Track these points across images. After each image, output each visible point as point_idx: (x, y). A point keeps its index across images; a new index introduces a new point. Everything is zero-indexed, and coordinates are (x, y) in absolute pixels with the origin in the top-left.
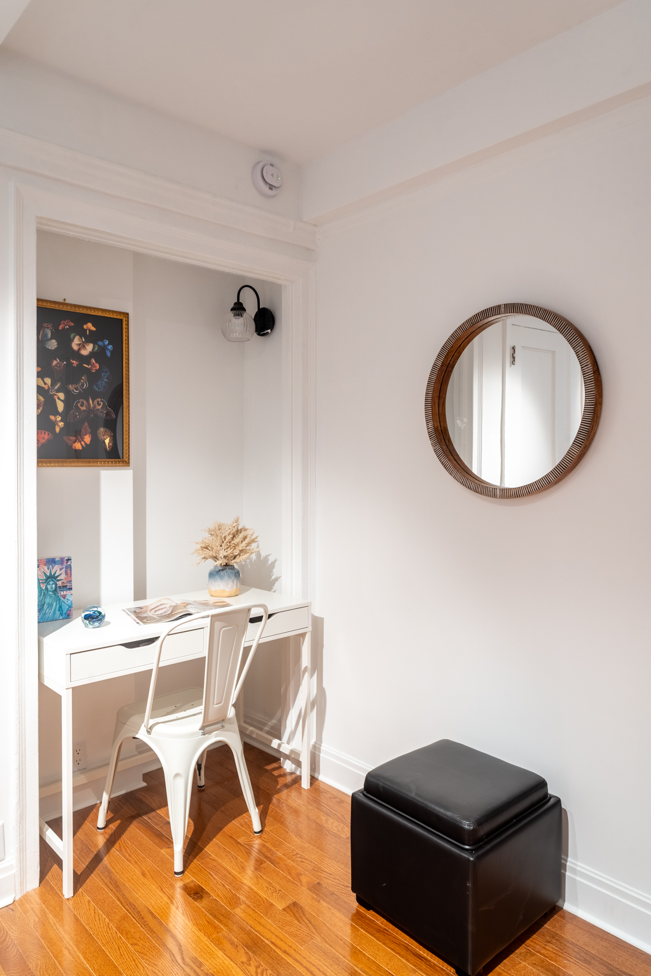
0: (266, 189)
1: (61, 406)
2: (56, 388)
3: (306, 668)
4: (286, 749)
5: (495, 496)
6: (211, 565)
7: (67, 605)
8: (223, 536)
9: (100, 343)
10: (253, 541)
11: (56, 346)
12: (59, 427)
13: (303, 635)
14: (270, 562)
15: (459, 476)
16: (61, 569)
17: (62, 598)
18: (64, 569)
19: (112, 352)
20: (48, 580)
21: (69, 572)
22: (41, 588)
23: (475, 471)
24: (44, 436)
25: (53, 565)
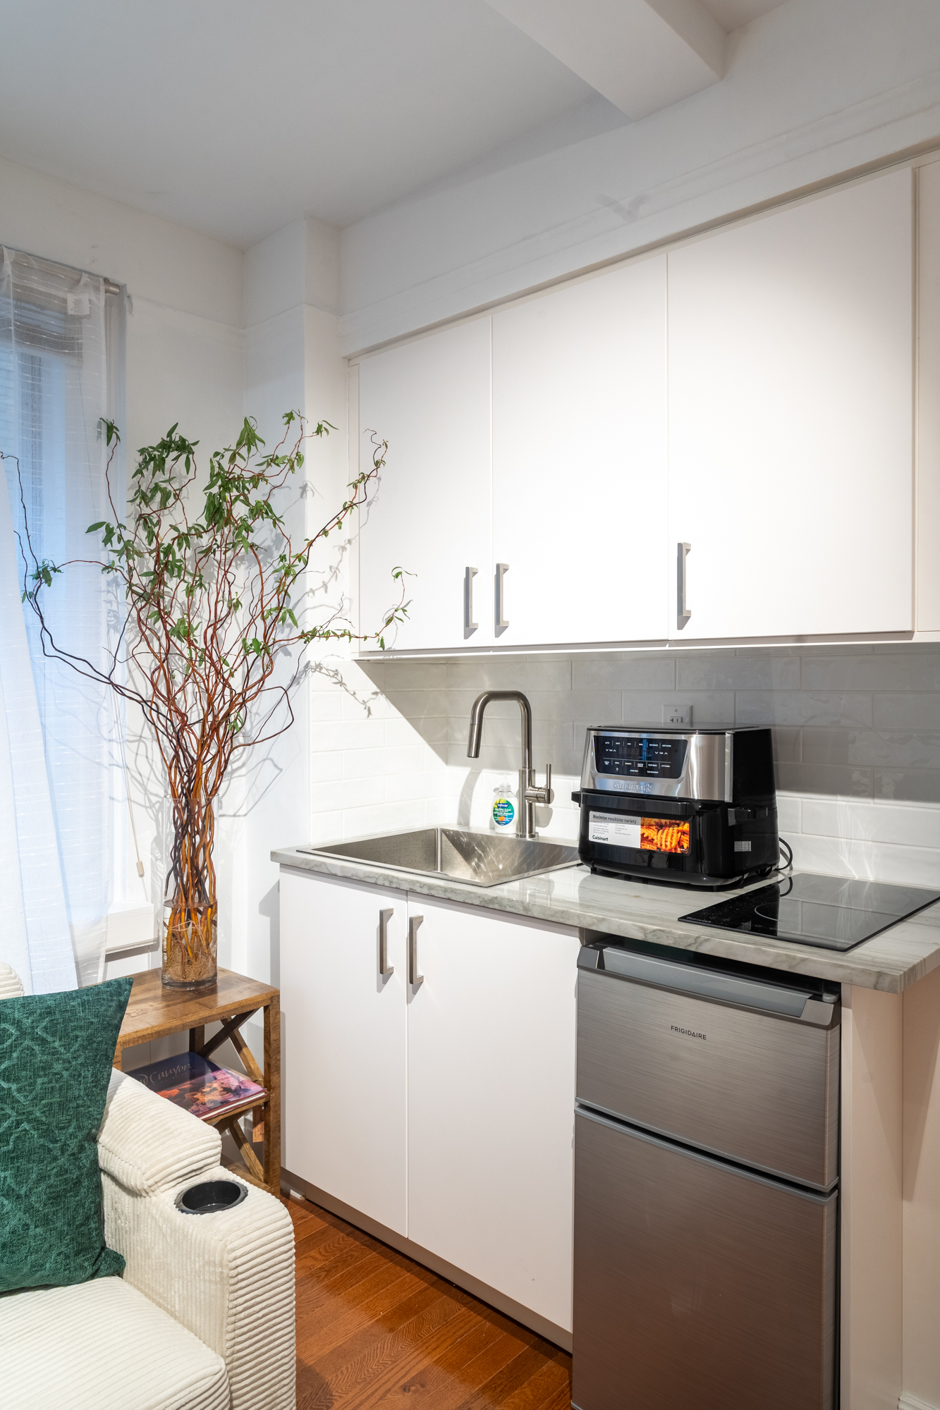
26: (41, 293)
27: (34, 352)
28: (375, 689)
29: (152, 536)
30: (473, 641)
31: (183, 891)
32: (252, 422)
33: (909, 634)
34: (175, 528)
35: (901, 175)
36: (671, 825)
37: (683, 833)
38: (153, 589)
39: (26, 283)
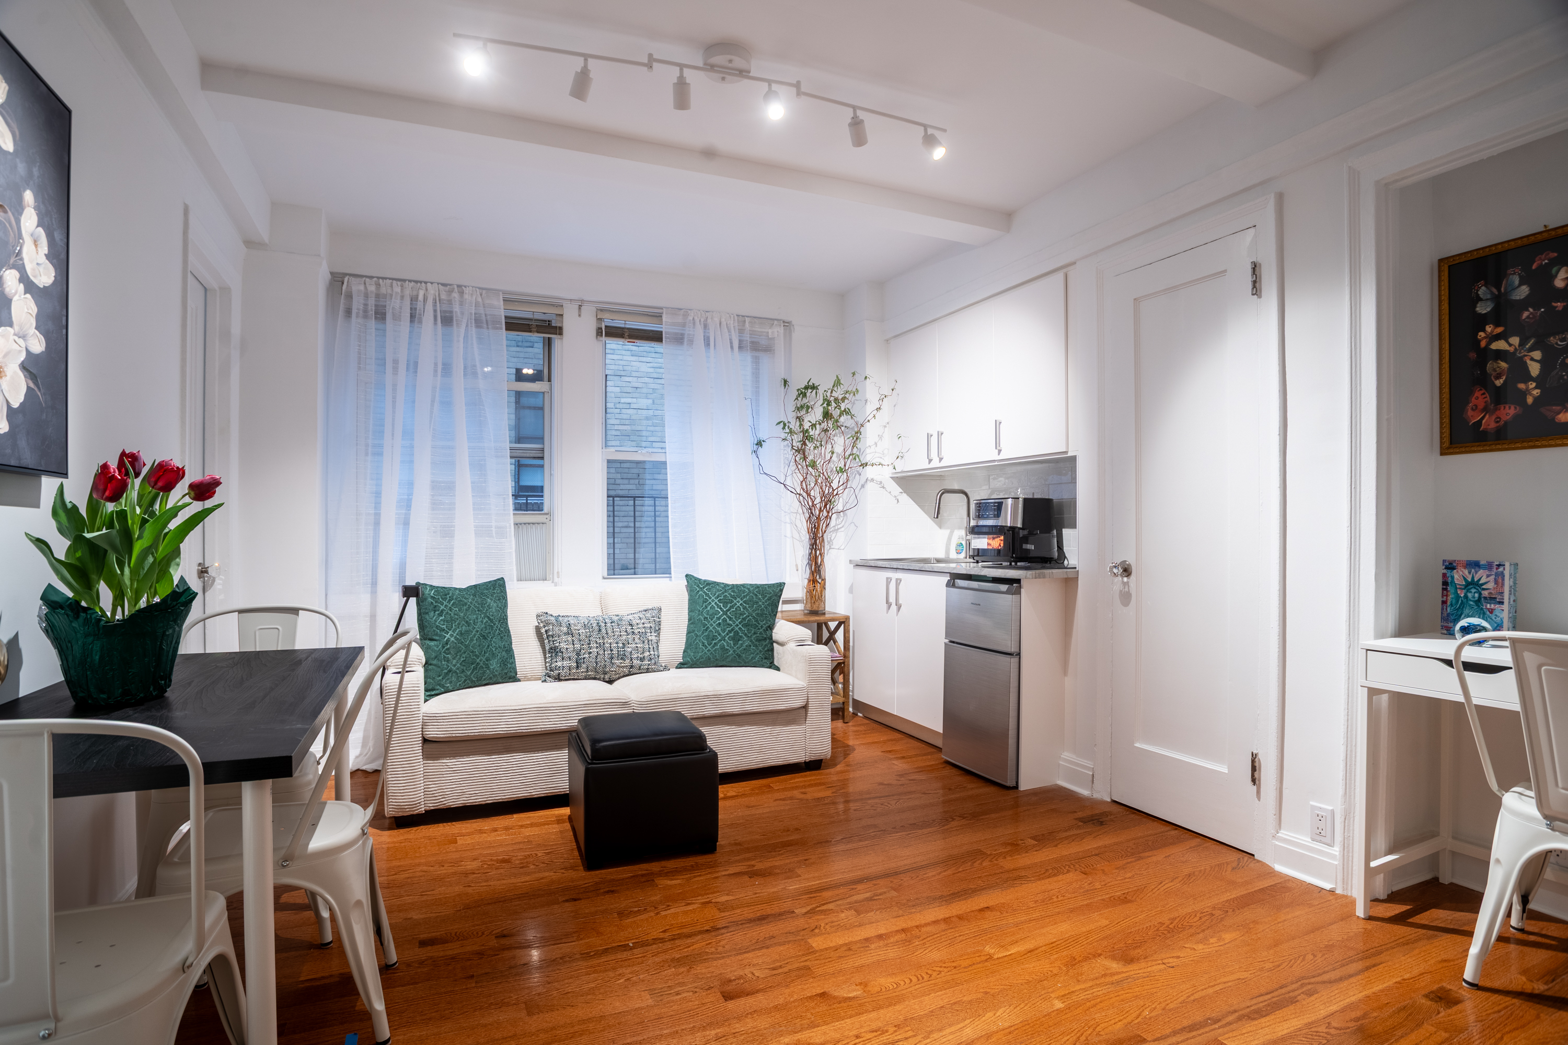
1: (1535, 369)
2: (1527, 346)
7: (1496, 623)
11: (1527, 293)
12: (1533, 397)
16: (1488, 576)
17: (1488, 613)
18: (1493, 577)
20: (1469, 587)
21: (1500, 581)
22: (1458, 594)
24: (1508, 411)
25: (1477, 569)
26: (758, 331)
27: (757, 354)
28: (901, 491)
29: (801, 425)
30: (932, 465)
31: (812, 573)
32: (839, 376)
33: (1066, 452)
34: (810, 422)
35: (1060, 276)
36: (997, 537)
37: (1001, 540)
38: (802, 447)
39: (754, 329)
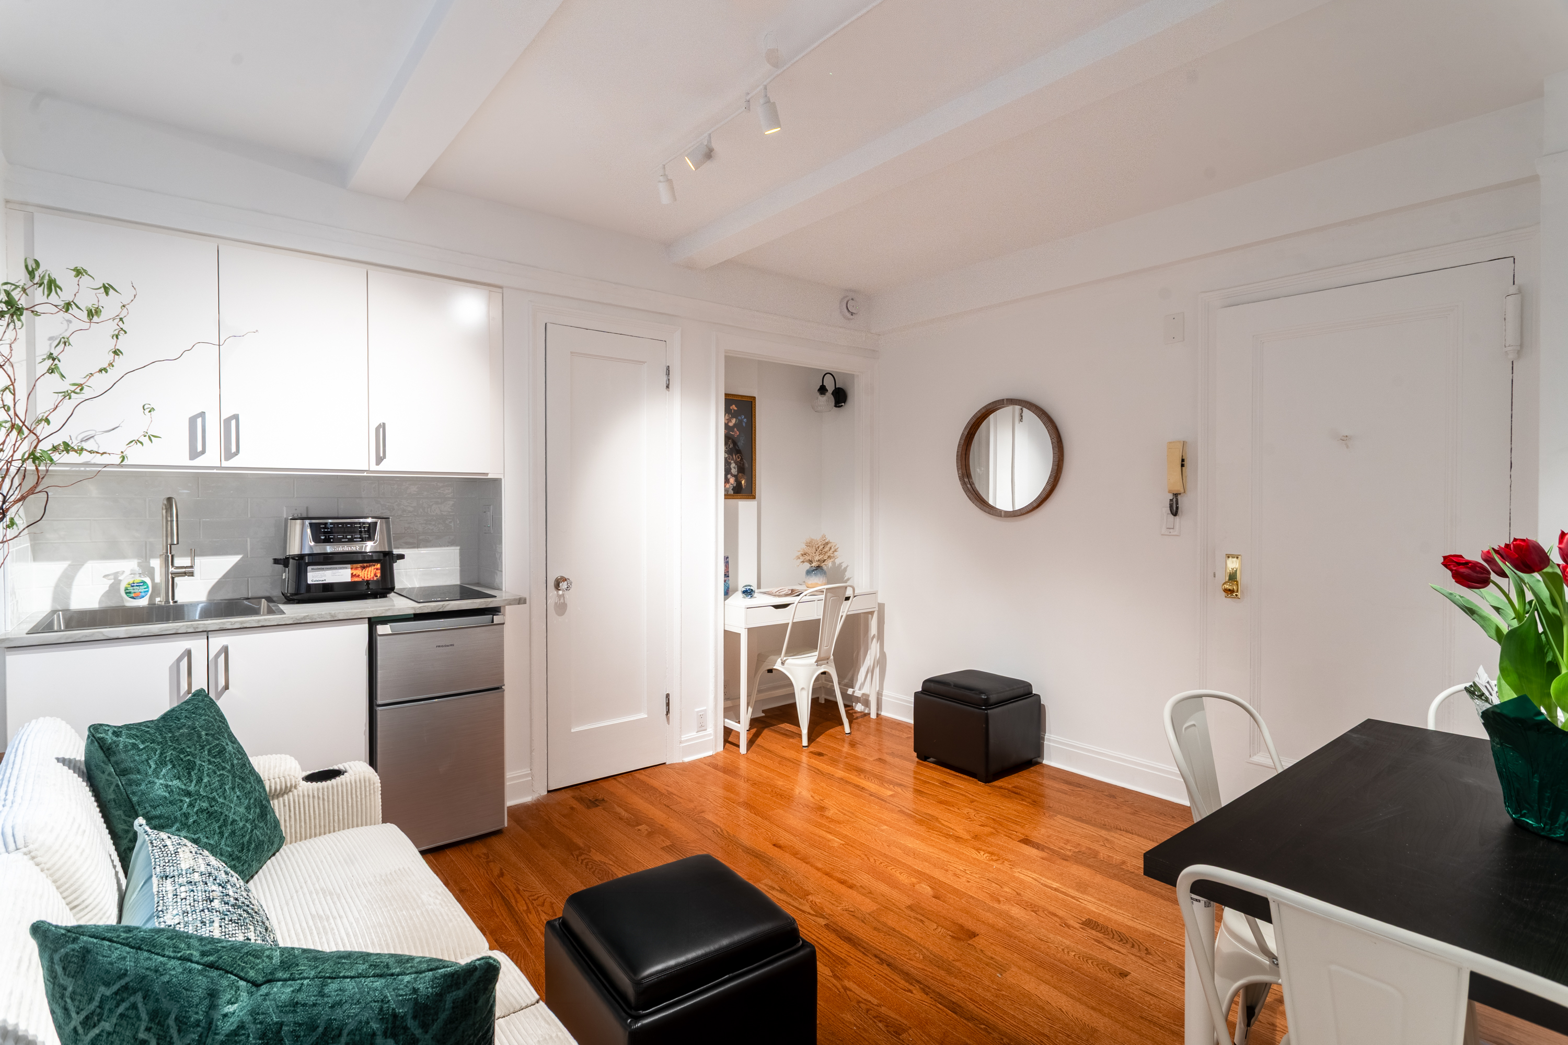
0: (848, 315)
3: (874, 635)
4: (858, 693)
5: (1001, 516)
6: (807, 566)
8: (817, 546)
9: (739, 418)
10: (835, 551)
13: (872, 613)
14: (843, 568)
15: (978, 504)
19: (746, 423)
23: (991, 502)
36: (370, 566)
37: (377, 569)
